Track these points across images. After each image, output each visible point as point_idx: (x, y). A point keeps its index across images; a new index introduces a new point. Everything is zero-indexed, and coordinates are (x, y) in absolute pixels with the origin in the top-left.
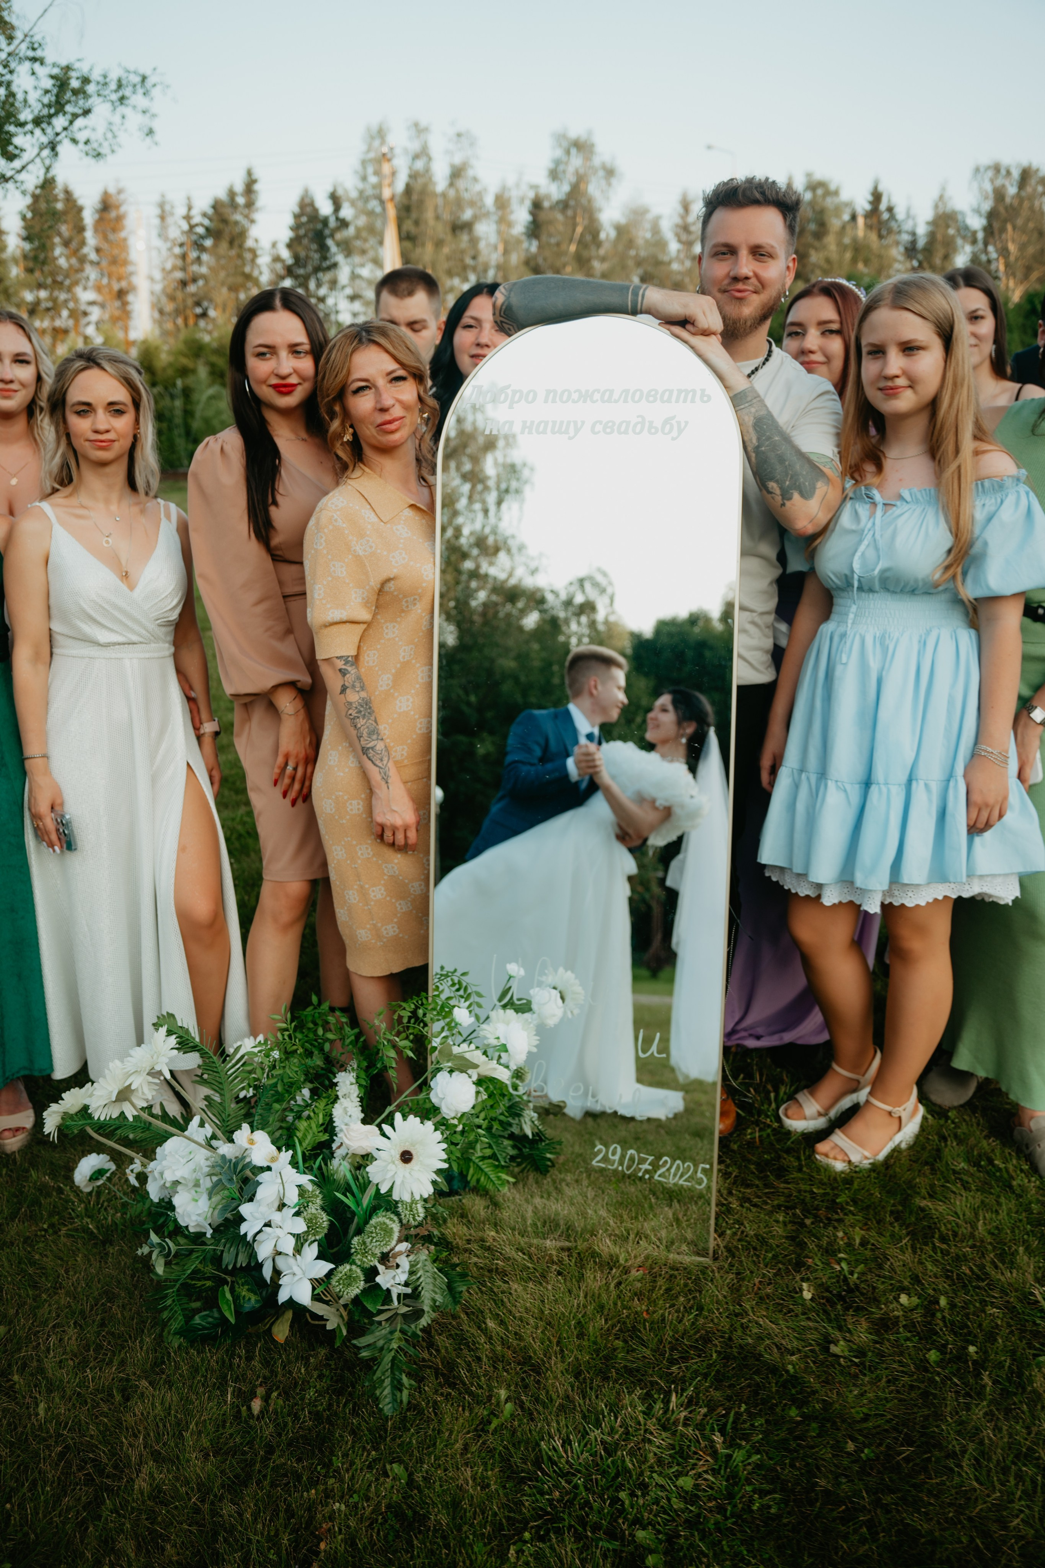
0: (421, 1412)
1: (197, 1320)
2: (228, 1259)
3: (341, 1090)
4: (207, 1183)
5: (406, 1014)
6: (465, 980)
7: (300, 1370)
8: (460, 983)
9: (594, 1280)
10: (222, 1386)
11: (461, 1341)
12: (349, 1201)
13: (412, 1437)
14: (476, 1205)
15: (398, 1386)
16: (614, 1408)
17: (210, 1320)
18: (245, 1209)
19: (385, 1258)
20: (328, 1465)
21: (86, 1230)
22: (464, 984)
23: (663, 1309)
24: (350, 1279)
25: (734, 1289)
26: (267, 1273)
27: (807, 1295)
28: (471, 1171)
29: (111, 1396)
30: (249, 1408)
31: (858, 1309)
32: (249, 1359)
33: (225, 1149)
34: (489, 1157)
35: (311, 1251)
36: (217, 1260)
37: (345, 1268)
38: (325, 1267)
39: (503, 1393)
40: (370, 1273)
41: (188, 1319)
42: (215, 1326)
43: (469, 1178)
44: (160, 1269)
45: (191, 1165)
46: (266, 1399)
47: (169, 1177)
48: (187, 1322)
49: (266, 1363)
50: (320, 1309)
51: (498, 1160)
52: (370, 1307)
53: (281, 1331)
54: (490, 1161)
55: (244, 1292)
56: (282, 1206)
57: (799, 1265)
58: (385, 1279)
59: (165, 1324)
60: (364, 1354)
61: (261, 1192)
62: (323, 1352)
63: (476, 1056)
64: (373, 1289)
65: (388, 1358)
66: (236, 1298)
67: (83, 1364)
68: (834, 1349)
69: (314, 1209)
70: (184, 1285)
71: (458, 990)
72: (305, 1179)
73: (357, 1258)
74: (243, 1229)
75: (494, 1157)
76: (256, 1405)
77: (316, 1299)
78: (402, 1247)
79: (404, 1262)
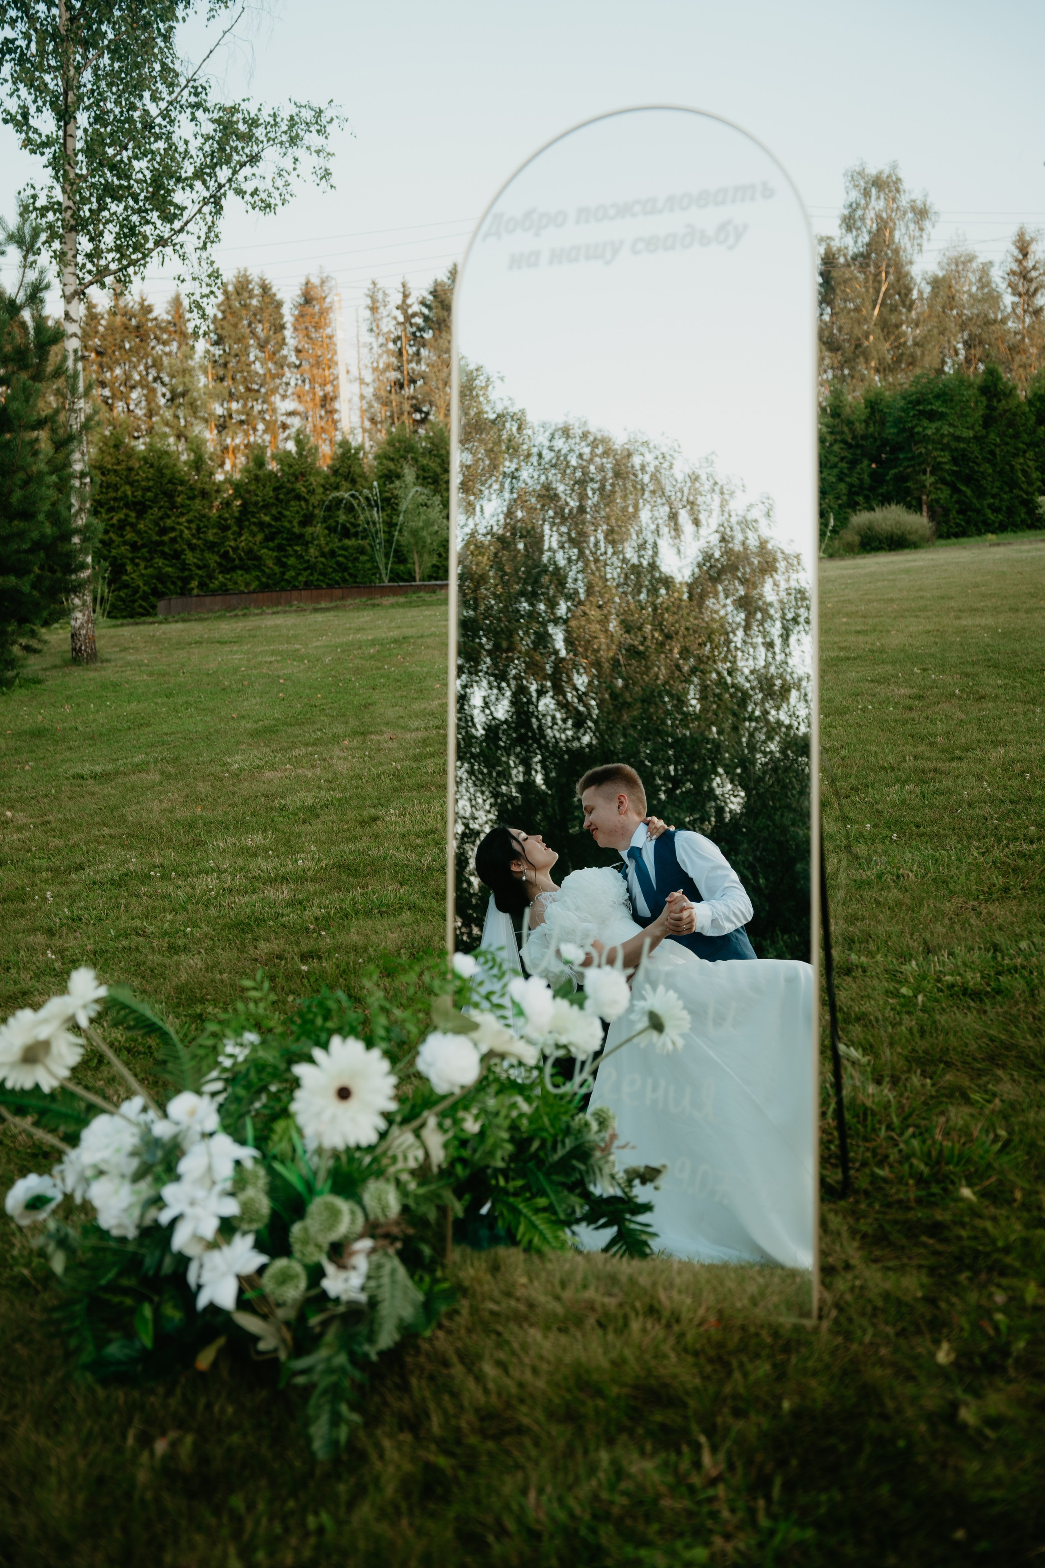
4: (131, 1167)
8: (494, 960)
10: (122, 1425)
12: (289, 1173)
14: (515, 1257)
15: (336, 1420)
17: (127, 1351)
18: (168, 1190)
19: (337, 1255)
22: (498, 960)
24: (287, 1277)
27: (942, 1360)
28: (522, 1229)
30: (151, 1451)
33: (160, 1128)
34: (545, 1210)
37: (284, 1261)
38: (258, 1260)
40: (316, 1274)
41: (101, 1346)
43: (519, 1237)
44: (58, 1268)
45: (117, 1146)
46: (175, 1443)
48: (98, 1354)
51: (555, 1213)
52: (313, 1320)
53: (206, 1357)
54: (545, 1215)
55: (167, 1309)
56: (211, 1183)
58: (333, 1283)
59: (69, 1354)
60: (299, 1379)
61: (184, 1164)
62: (261, 1394)
64: (317, 1296)
65: (329, 1382)
66: (157, 1317)
69: (253, 1190)
70: (95, 1300)
71: (491, 968)
72: (247, 1154)
73: (299, 1250)
74: (165, 1216)
75: (550, 1209)
77: (242, 1303)
78: (366, 1244)
79: (361, 1263)
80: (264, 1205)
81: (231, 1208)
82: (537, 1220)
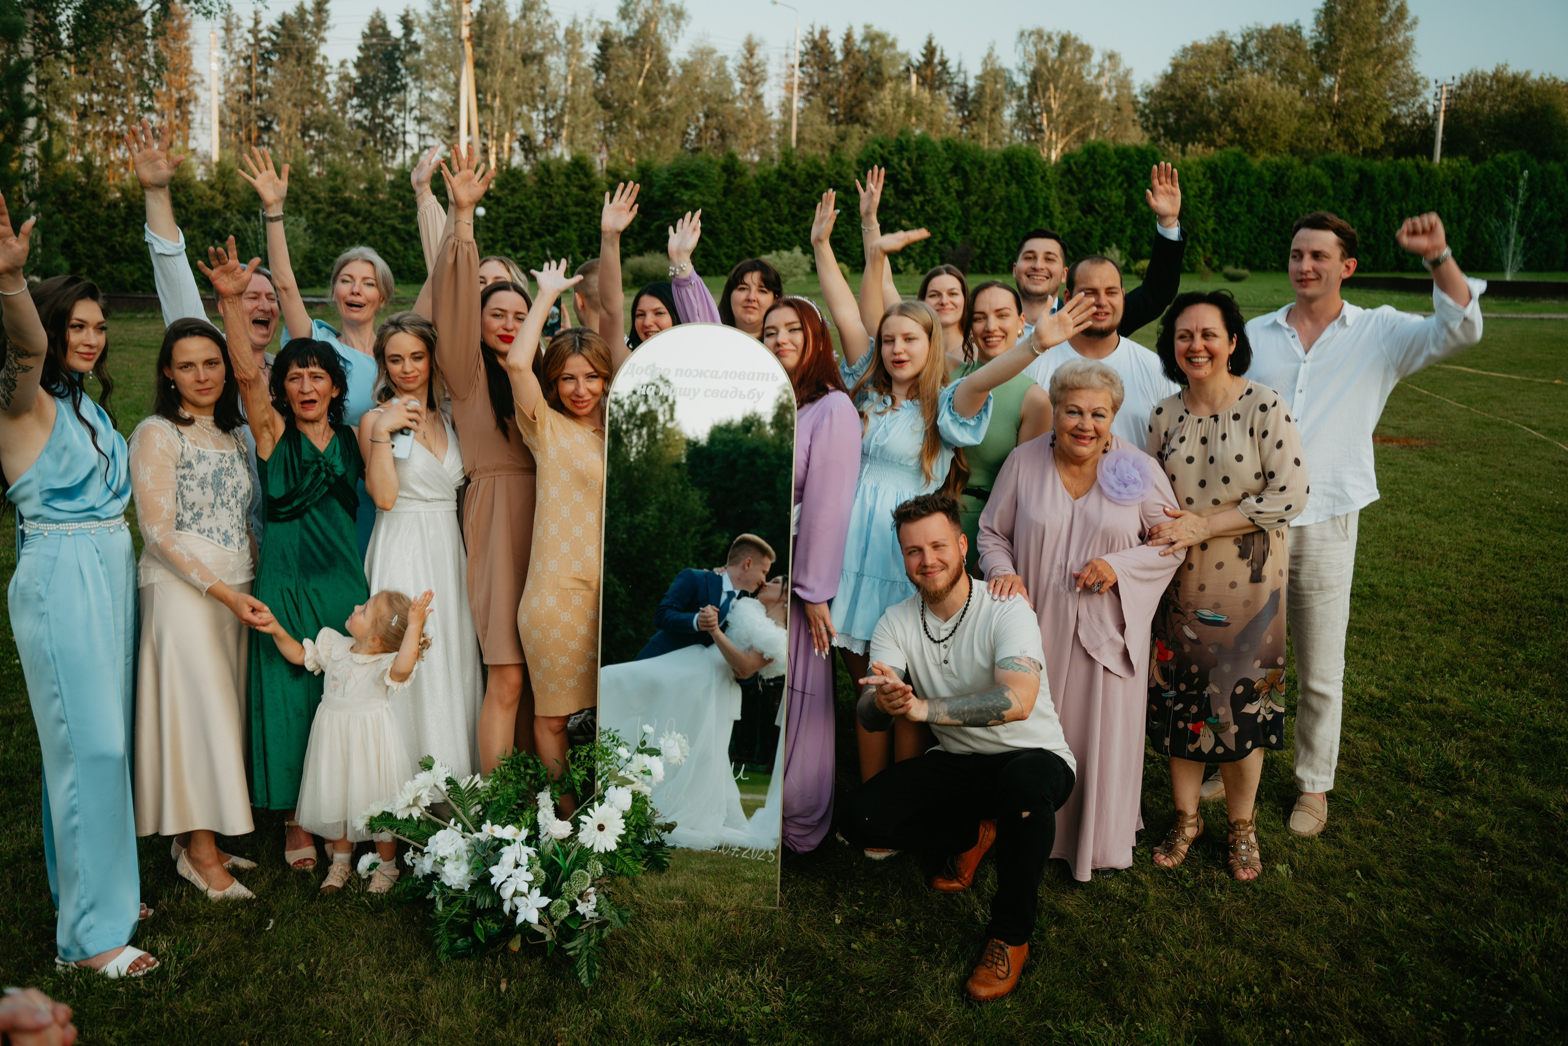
0: (606, 984)
1: (459, 942)
2: (479, 902)
3: (541, 803)
4: (465, 857)
5: (583, 754)
6: (617, 735)
7: (527, 968)
9: (705, 917)
10: (479, 978)
11: (625, 951)
12: (560, 862)
13: (603, 996)
14: (625, 882)
15: (591, 969)
16: (723, 977)
17: (468, 942)
18: (493, 870)
19: (581, 896)
20: (555, 1012)
21: (363, 904)
23: (749, 930)
24: (561, 907)
25: (794, 921)
26: (506, 908)
27: (838, 921)
29: (406, 988)
30: (499, 989)
31: (869, 927)
32: (494, 964)
33: (477, 835)
35: (536, 892)
36: (473, 903)
37: (559, 901)
38: (545, 901)
39: (655, 974)
40: (573, 905)
41: (453, 941)
42: (468, 948)
44: (440, 908)
45: (455, 847)
46: (509, 983)
47: (441, 853)
48: (451, 944)
49: (505, 966)
50: (541, 929)
52: (572, 926)
53: (515, 945)
55: (490, 924)
56: (517, 865)
57: (832, 907)
58: (581, 908)
59: (438, 946)
60: (571, 953)
61: (504, 859)
62: (539, 959)
63: (631, 777)
64: (575, 915)
65: (586, 953)
66: (485, 928)
67: (385, 973)
68: (854, 946)
69: (537, 867)
70: (452, 921)
72: (531, 850)
73: (566, 895)
74: (493, 881)
75: (632, 854)
76: (503, 987)
77: (540, 922)
78: (592, 890)
79: (593, 899)
80: (543, 873)
81: (531, 878)
82: (626, 859)
